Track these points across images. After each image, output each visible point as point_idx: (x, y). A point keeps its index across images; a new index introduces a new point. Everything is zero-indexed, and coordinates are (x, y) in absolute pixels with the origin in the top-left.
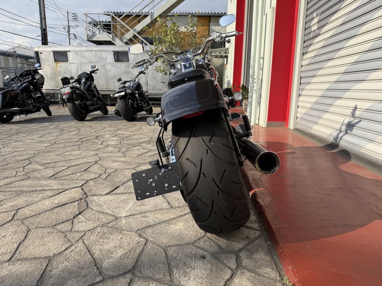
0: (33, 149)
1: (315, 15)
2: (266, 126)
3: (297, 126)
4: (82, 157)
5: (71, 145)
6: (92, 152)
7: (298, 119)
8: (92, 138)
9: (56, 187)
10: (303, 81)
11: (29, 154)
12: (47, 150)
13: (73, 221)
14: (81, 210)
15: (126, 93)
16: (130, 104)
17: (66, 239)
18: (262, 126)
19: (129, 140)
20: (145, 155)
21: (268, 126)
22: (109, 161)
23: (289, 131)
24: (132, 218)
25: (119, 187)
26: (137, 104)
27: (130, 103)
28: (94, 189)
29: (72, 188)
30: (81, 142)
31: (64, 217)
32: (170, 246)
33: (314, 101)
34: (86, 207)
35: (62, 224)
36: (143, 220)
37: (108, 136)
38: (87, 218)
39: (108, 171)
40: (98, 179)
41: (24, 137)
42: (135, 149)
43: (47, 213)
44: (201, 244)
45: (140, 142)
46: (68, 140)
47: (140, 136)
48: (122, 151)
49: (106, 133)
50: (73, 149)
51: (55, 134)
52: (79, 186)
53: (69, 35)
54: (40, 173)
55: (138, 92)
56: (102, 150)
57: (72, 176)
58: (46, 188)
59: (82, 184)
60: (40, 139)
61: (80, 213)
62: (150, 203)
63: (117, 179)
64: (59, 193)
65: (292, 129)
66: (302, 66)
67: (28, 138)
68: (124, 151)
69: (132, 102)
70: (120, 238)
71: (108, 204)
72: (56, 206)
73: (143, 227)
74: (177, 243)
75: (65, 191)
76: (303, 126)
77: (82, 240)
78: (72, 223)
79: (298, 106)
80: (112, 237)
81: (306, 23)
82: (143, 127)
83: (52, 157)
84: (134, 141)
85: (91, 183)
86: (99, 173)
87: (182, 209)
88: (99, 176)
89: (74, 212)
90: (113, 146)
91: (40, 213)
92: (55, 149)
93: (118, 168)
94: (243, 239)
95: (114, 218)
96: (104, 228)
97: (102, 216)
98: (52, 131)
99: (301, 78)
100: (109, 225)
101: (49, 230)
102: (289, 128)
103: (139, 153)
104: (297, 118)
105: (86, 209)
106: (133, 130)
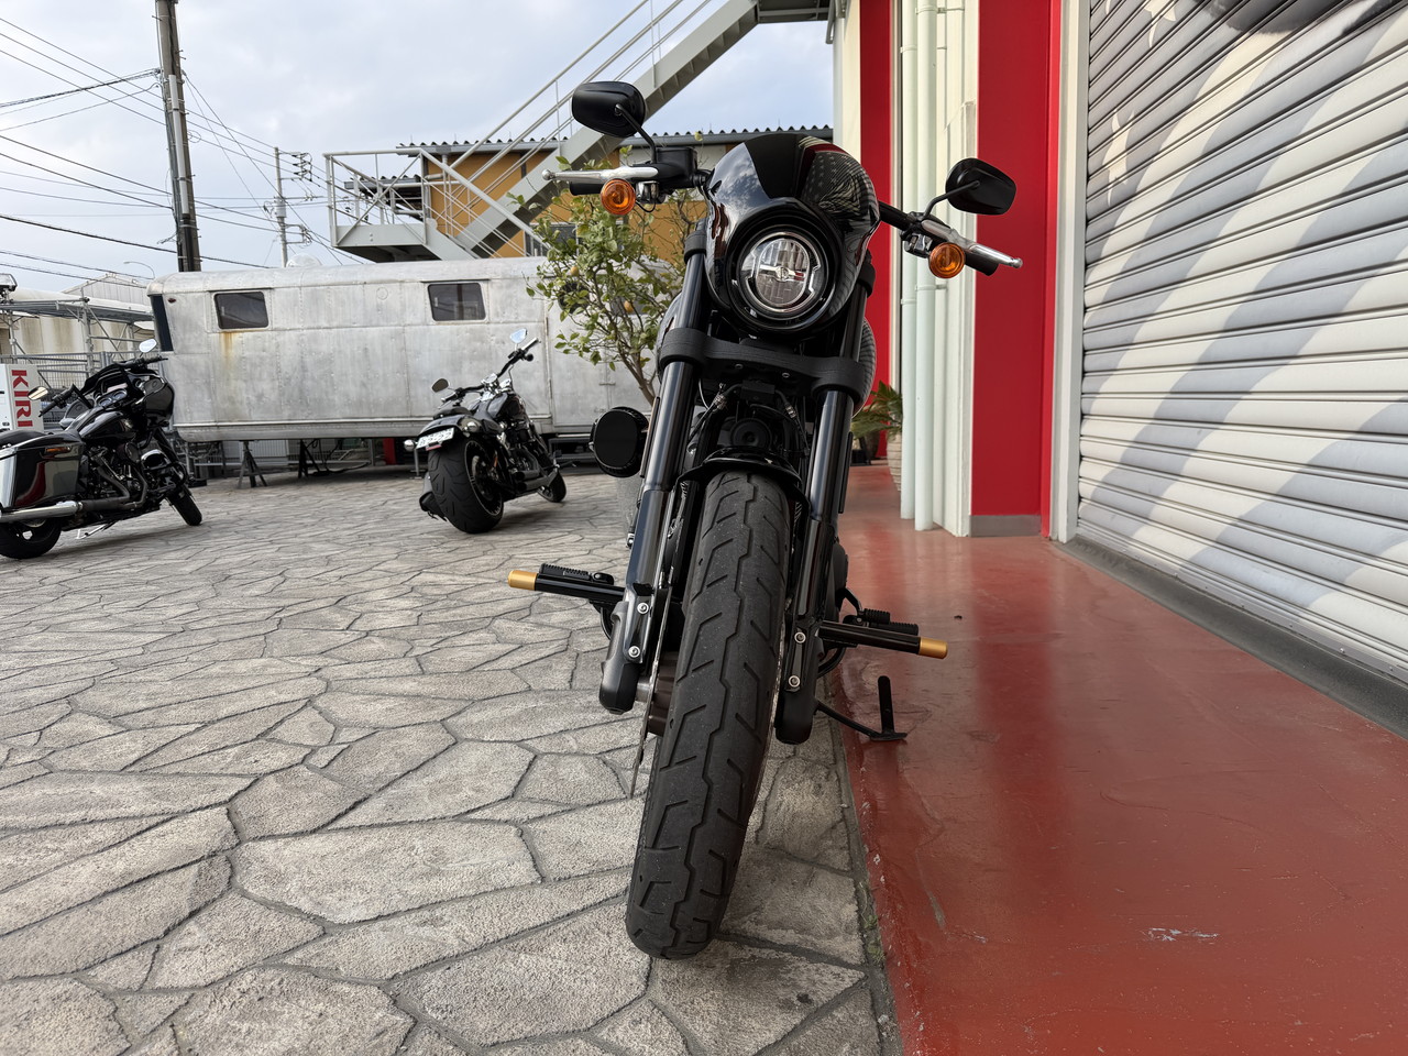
0: (97, 658)
1: (1115, 123)
2: (967, 532)
3: (1081, 531)
4: (264, 682)
5: (237, 636)
6: (304, 662)
7: (1082, 505)
8: (321, 603)
9: (134, 810)
10: (1092, 362)
11: (77, 677)
12: (149, 658)
13: (158, 947)
14: (200, 901)
15: (458, 434)
16: (474, 473)
17: (113, 1025)
18: (954, 533)
19: (456, 607)
20: (495, 665)
21: (976, 532)
22: (357, 694)
23: (1052, 548)
24: (384, 929)
25: (365, 799)
26: (503, 470)
27: (474, 465)
28: (272, 810)
29: (194, 811)
30: (277, 621)
31: (131, 931)
32: (498, 1043)
33: (1131, 437)
34: (223, 887)
35: (118, 960)
36: (421, 938)
37: (380, 595)
38: (213, 932)
39: (346, 736)
40: (296, 768)
41: (78, 610)
42: (467, 643)
43: (75, 917)
44: (619, 1033)
45: (491, 613)
46: (233, 616)
47: (499, 590)
48: (415, 653)
49: (376, 584)
50: (239, 652)
51: (191, 595)
52: (222, 800)
53: (284, 231)
54: (93, 751)
55: (509, 425)
56: (344, 652)
57: (207, 759)
58: (100, 814)
59: (233, 793)
60: (131, 615)
61: (192, 914)
62: (465, 862)
63: (367, 770)
64: (138, 834)
65: (1065, 541)
66: (1086, 309)
67: (90, 616)
68: (421, 653)
69: (484, 464)
70: (314, 1017)
71: (309, 872)
72: (115, 887)
73: (414, 966)
74: (529, 1029)
75: (164, 822)
76: (1102, 527)
77: (172, 1026)
78: (154, 954)
79: (1081, 457)
80: (288, 1011)
81: (1089, 153)
82: (518, 554)
83: (154, 688)
84: (472, 609)
85: (271, 786)
86: (307, 746)
87: (582, 883)
88: (305, 757)
89: (174, 908)
90: (386, 633)
91: (48, 915)
92: (174, 655)
93: (383, 721)
94: (786, 1006)
95: (316, 930)
96: (270, 973)
97: (273, 922)
98: (187, 585)
99: (1084, 351)
100: (290, 960)
101: (61, 987)
102: (1054, 538)
103: (477, 656)
104: (1080, 498)
105: (221, 896)
106: (479, 566)
